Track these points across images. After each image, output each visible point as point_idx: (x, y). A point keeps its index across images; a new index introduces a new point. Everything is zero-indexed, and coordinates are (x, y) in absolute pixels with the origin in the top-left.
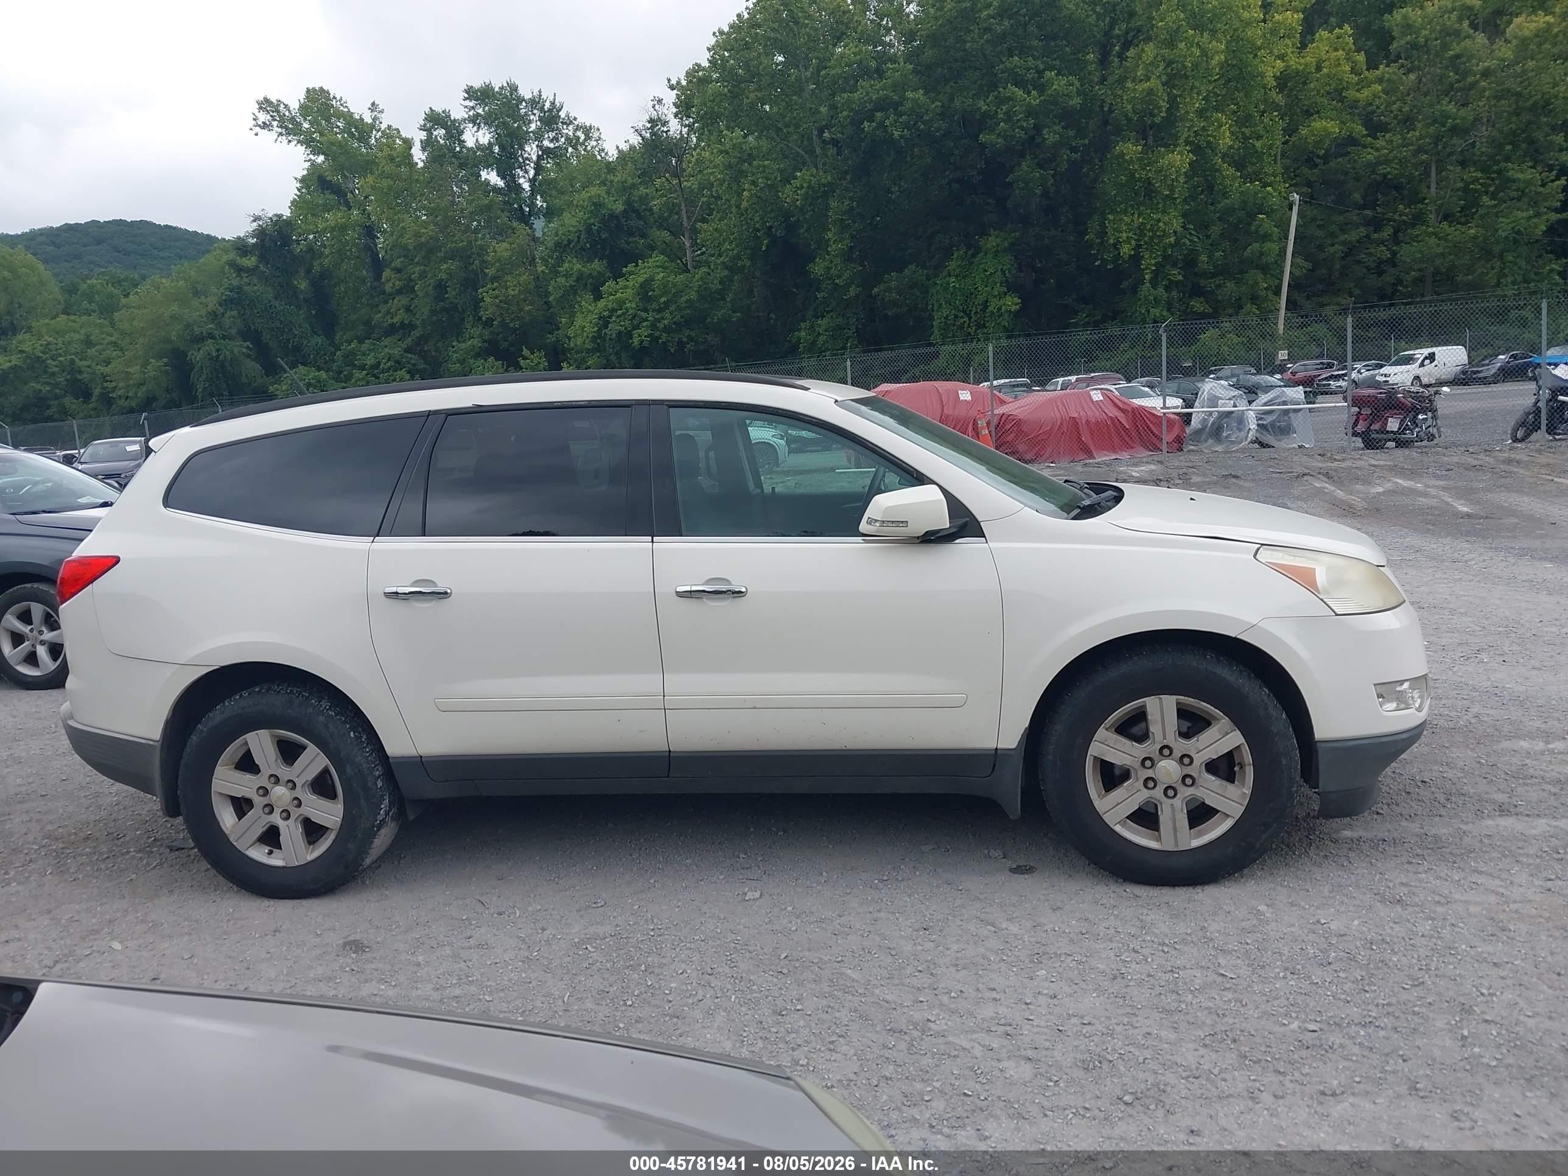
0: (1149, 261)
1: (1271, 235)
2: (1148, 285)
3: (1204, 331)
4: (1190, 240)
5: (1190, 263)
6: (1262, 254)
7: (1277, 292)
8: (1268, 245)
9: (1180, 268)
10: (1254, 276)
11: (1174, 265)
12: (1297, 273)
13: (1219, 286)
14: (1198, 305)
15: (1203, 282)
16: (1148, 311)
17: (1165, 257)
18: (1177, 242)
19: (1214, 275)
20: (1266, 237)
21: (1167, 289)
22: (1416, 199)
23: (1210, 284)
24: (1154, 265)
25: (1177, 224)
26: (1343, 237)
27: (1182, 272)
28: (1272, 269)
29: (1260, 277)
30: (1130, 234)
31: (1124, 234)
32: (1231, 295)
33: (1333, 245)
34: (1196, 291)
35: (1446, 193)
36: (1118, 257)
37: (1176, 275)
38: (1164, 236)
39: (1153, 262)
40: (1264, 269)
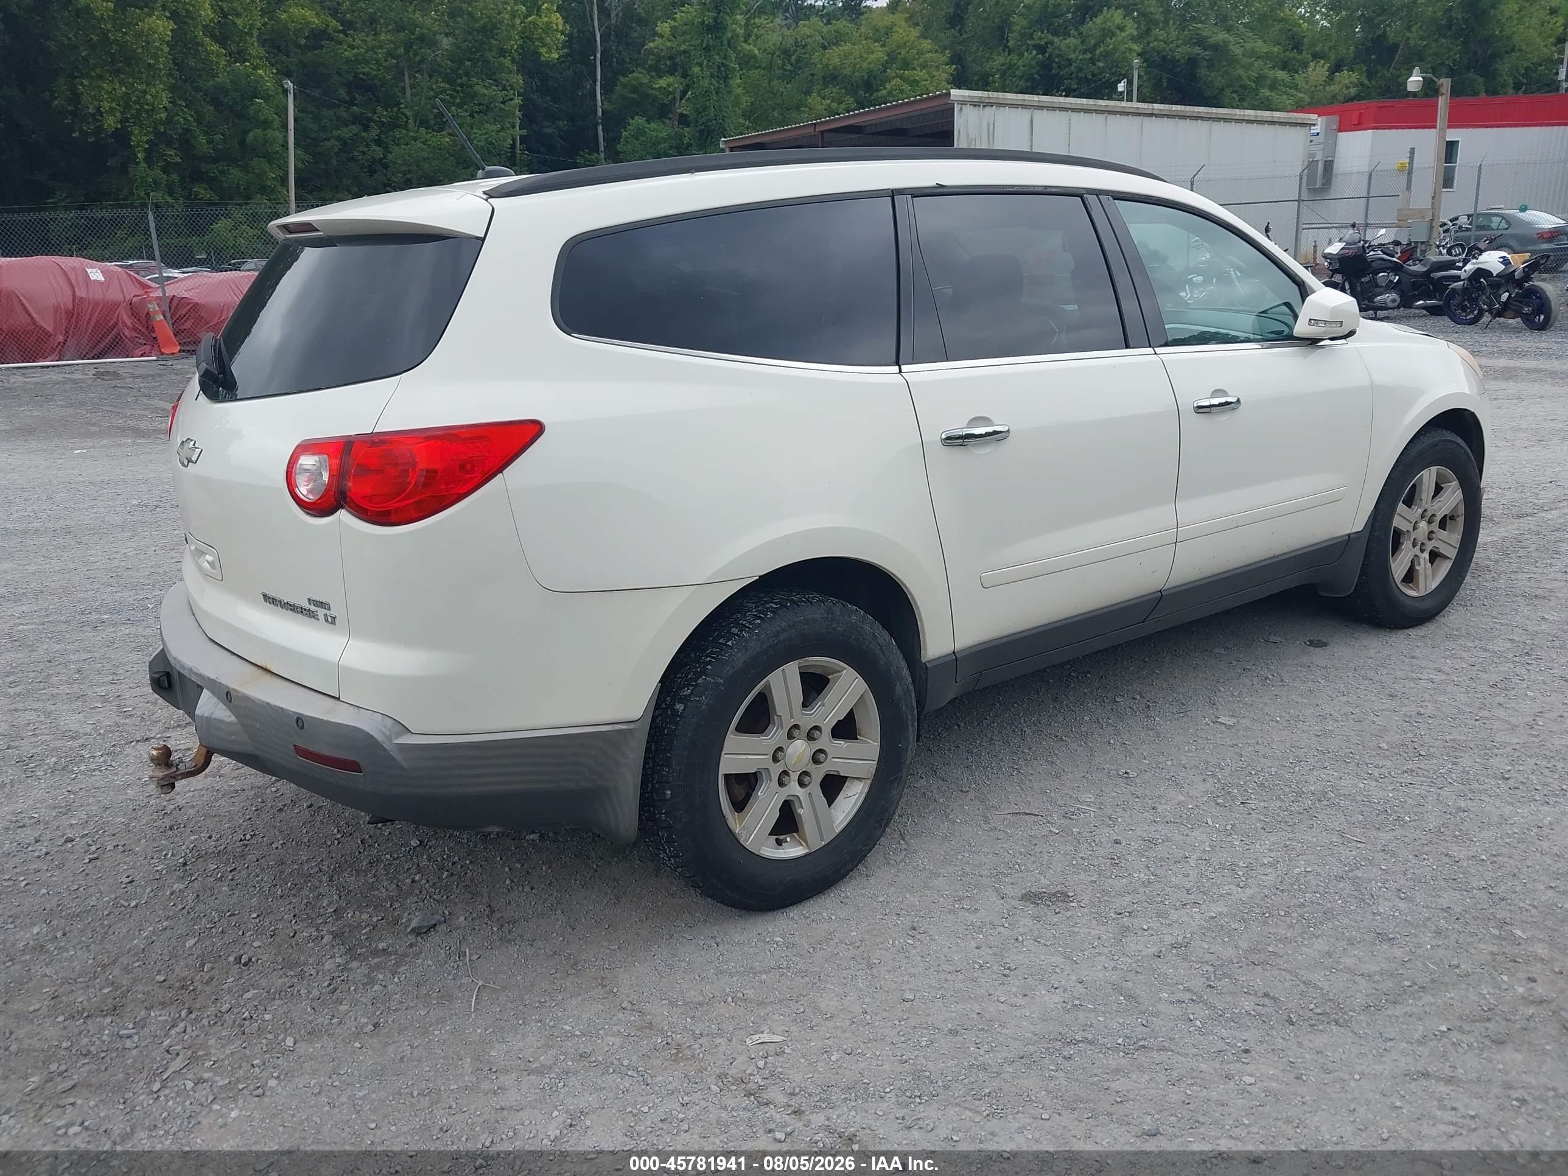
0: (140, 138)
1: (271, 122)
2: (144, 164)
3: (216, 219)
4: (185, 119)
5: (185, 144)
6: (266, 142)
7: (284, 181)
8: (271, 133)
9: (176, 149)
10: (258, 164)
11: (169, 143)
12: (301, 166)
13: (222, 172)
14: (201, 191)
15: (204, 167)
16: (148, 195)
17: (157, 133)
18: (169, 121)
19: (215, 161)
20: (266, 124)
21: (165, 170)
22: (391, 102)
23: (213, 170)
24: (147, 142)
25: (165, 98)
26: (336, 133)
27: (179, 153)
28: (277, 159)
29: (266, 167)
30: (114, 105)
31: (106, 103)
32: (238, 183)
33: (328, 140)
34: (198, 176)
35: (421, 100)
36: (100, 129)
37: (173, 155)
38: (152, 110)
39: (145, 139)
40: (270, 158)
